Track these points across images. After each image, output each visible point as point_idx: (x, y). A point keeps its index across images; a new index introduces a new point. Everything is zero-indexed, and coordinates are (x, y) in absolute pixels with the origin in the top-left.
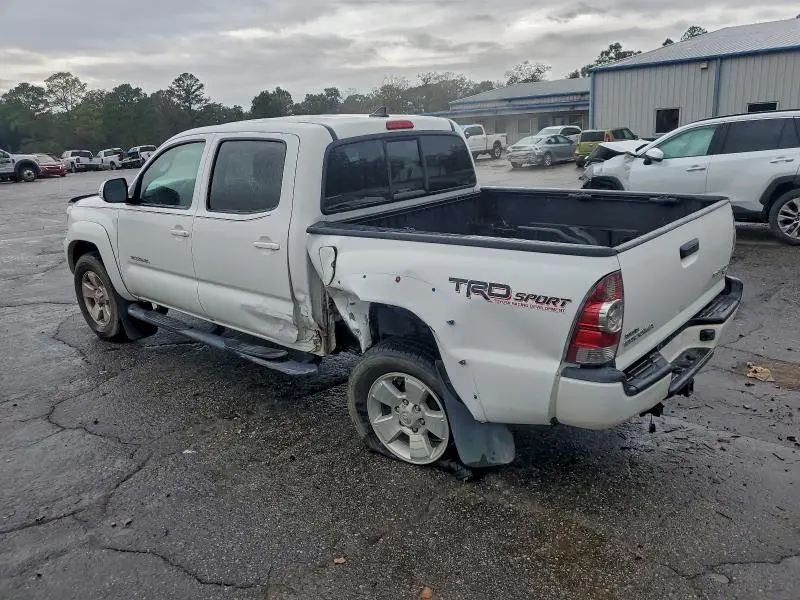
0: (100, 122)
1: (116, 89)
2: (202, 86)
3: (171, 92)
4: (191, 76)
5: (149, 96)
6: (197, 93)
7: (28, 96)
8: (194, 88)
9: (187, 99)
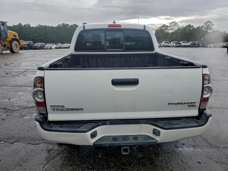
0: (180, 35)
1: (187, 26)
2: (213, 25)
3: (203, 27)
4: (211, 22)
5: (196, 28)
6: (211, 27)
7: (164, 28)
8: (210, 25)
9: (207, 29)
